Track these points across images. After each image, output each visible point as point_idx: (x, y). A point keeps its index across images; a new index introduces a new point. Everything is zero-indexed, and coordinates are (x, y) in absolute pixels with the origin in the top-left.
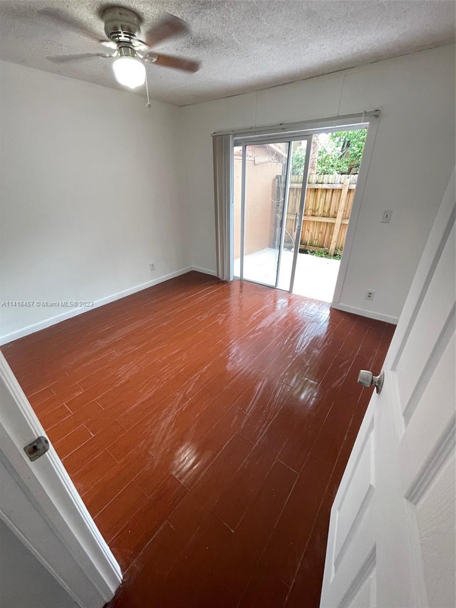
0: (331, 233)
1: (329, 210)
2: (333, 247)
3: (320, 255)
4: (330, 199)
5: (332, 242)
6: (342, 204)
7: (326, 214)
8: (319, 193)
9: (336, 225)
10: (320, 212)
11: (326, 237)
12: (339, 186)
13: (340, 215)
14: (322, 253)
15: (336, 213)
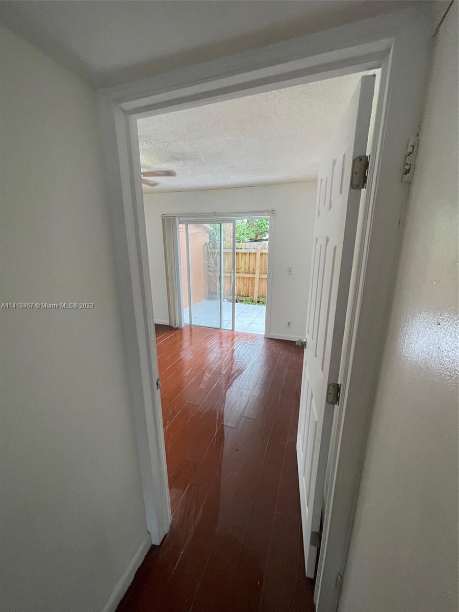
0: (253, 285)
1: (249, 268)
2: (256, 295)
3: (247, 302)
4: (248, 261)
5: (255, 291)
6: (258, 264)
7: (247, 271)
8: (240, 255)
9: (256, 279)
10: (243, 270)
11: (250, 289)
12: (254, 251)
13: (257, 271)
14: (248, 301)
15: (254, 270)
